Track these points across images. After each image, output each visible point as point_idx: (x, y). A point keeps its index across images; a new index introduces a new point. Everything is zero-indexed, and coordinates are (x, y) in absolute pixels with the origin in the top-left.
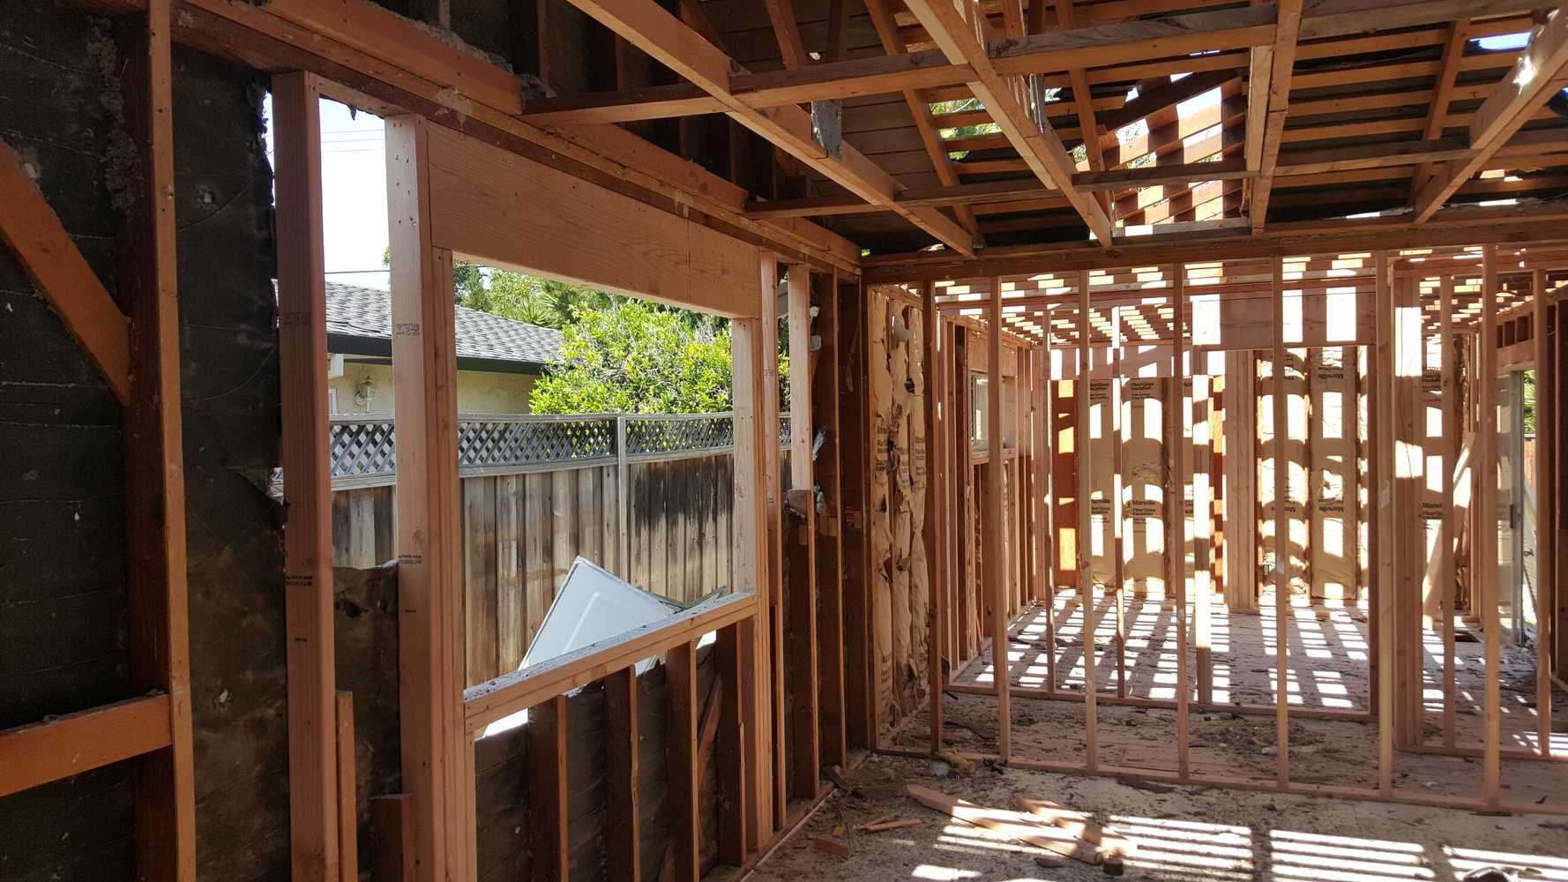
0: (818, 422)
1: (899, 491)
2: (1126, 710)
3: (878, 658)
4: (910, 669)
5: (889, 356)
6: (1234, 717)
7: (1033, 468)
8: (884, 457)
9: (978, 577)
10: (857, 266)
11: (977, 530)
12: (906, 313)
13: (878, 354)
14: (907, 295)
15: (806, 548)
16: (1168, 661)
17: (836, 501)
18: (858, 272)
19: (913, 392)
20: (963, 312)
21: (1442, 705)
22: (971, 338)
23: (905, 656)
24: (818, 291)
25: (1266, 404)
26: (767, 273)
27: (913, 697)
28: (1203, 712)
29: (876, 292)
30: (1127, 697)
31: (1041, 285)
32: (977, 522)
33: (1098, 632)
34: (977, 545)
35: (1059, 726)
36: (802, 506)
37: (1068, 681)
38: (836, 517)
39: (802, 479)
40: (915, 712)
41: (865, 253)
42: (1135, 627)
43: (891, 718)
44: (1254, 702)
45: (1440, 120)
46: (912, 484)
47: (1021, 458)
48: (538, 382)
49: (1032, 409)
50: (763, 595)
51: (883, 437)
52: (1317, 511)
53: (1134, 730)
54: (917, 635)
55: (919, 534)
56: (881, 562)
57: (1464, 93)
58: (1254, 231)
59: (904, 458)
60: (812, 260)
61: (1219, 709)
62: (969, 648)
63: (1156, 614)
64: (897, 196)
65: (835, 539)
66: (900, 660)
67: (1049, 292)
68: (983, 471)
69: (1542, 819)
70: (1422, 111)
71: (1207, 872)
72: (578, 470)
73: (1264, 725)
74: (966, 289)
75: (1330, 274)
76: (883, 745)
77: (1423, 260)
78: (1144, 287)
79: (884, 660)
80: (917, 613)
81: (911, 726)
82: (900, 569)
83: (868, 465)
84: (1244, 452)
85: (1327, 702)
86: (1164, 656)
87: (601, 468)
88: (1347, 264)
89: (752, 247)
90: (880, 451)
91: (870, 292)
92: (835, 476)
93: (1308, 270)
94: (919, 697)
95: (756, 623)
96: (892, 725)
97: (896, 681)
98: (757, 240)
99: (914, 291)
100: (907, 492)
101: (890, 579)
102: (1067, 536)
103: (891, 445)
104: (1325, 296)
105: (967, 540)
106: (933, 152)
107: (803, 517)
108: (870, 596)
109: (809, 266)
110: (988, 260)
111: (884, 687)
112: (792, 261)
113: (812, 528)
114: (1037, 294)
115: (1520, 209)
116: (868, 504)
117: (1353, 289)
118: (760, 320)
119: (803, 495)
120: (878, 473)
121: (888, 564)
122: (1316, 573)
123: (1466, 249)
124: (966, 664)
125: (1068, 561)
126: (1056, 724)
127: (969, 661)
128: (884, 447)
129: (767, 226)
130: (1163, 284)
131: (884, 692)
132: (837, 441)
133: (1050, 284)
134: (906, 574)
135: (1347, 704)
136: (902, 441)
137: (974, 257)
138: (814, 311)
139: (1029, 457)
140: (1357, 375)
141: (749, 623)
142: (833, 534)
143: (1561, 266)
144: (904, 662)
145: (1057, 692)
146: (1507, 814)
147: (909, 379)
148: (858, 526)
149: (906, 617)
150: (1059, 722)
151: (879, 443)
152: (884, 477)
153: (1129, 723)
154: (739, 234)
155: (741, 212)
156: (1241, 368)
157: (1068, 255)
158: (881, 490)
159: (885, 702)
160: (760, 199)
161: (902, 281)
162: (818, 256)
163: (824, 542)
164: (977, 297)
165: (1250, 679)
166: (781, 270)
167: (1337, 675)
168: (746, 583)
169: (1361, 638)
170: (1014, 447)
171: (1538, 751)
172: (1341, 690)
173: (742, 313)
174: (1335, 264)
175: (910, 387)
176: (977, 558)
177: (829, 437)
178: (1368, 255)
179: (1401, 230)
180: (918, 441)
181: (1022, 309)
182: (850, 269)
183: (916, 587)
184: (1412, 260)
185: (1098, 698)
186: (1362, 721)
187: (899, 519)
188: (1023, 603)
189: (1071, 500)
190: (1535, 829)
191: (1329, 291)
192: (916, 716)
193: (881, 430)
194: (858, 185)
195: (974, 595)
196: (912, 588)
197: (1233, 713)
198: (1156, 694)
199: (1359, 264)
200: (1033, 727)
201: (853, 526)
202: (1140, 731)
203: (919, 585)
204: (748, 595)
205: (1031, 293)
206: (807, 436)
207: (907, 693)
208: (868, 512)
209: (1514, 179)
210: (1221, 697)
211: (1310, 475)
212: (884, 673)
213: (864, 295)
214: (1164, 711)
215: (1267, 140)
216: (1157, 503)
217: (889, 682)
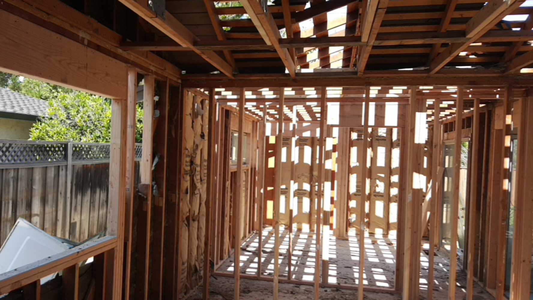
0: (155, 152)
1: (195, 184)
2: (292, 285)
3: (180, 263)
4: (195, 266)
5: (193, 122)
6: (337, 290)
7: (257, 173)
8: (188, 168)
9: (230, 222)
10: (180, 79)
11: (231, 201)
12: (202, 102)
13: (188, 120)
14: (203, 93)
15: (146, 213)
16: (311, 262)
17: (163, 189)
18: (180, 81)
19: (204, 138)
20: (229, 104)
21: (427, 286)
22: (232, 115)
23: (194, 260)
24: (158, 89)
25: (354, 151)
26: (131, 78)
27: (196, 279)
28: (324, 288)
29: (188, 91)
30: (292, 280)
31: (263, 93)
32: (231, 197)
33: (281, 247)
34: (230, 207)
35: (261, 294)
36: (145, 192)
37: (267, 271)
38: (162, 197)
39: (146, 177)
40: (197, 287)
41: (184, 72)
42: (297, 245)
43: (185, 291)
44: (346, 283)
45: (446, 26)
46: (201, 180)
47: (252, 169)
48: (34, 125)
49: (258, 148)
50: (121, 237)
51: (188, 159)
52: (372, 197)
53: (294, 296)
54: (200, 252)
55: (203, 204)
56: (185, 217)
57: (457, 15)
58: (359, 73)
59: (198, 169)
60: (156, 73)
61: (331, 286)
62: (224, 254)
63: (305, 239)
64: (195, 43)
65: (162, 207)
66: (191, 263)
67: (267, 97)
68: (234, 175)
70: (438, 22)
72: (46, 167)
73: (350, 294)
74: (230, 93)
75: (388, 96)
77: (428, 91)
78: (308, 97)
79: (183, 264)
80: (201, 240)
81: (194, 293)
82: (194, 220)
83: (180, 172)
84: (344, 170)
85: (378, 284)
86: (309, 259)
87: (59, 166)
88: (396, 91)
89: (124, 64)
90: (186, 166)
91: (185, 91)
92: (163, 178)
93: (379, 93)
94: (199, 279)
95: (116, 251)
96: (185, 294)
97: (188, 273)
98: (126, 61)
99: (207, 93)
100: (199, 185)
101: (188, 225)
102: (270, 204)
103: (192, 163)
104: (385, 105)
105: (226, 206)
106: (216, 26)
107: (145, 197)
108: (178, 234)
109: (154, 76)
110: (240, 80)
111: (182, 276)
112: (146, 73)
113: (149, 202)
114: (261, 97)
115: (475, 70)
116: (179, 191)
117: (397, 103)
118: (126, 100)
119: (146, 186)
120: (185, 176)
121: (188, 218)
122: (371, 223)
123: (448, 87)
124: (222, 262)
125: (270, 215)
126: (260, 293)
127: (224, 260)
128: (189, 164)
129: (130, 54)
130: (316, 96)
131: (182, 279)
132: (165, 161)
133: (267, 93)
134: (196, 223)
135: (386, 285)
136: (198, 161)
137: (233, 78)
138: (156, 98)
139: (255, 168)
140: (392, 140)
141: (111, 252)
142: (161, 205)
143: (486, 97)
144: (193, 263)
145: (262, 276)
147: (202, 133)
148: (174, 201)
149: (195, 242)
150: (262, 292)
151: (186, 162)
152: (188, 178)
153: (292, 293)
154: (116, 56)
155: (118, 46)
156: (345, 135)
157: (275, 80)
158: (186, 184)
159: (182, 284)
160: (128, 40)
161: (201, 88)
162: (160, 72)
163: (156, 209)
164: (235, 97)
165: (344, 271)
166: (139, 78)
167: (381, 270)
168: (112, 231)
169: (390, 253)
170: (249, 164)
172: (383, 278)
173: (117, 96)
174: (391, 91)
175: (202, 136)
176: (230, 213)
177: (161, 158)
178: (405, 88)
179: (423, 77)
180: (205, 160)
181: (255, 104)
182: (175, 79)
183: (201, 228)
184: (424, 91)
185: (279, 280)
186: (391, 293)
187: (194, 197)
188: (249, 232)
189: (272, 188)
191: (387, 103)
192: (198, 288)
193: (187, 156)
194: (174, 35)
195: (228, 230)
196: (199, 228)
197: (337, 288)
198: (306, 278)
199: (400, 92)
200: (250, 294)
201: (172, 200)
202: (297, 296)
204: (113, 237)
205: (259, 97)
206: (149, 158)
207: (194, 278)
208: (179, 194)
209: (473, 57)
210: (332, 280)
211: (371, 181)
212: (183, 270)
213: (182, 92)
214: (308, 287)
215: (374, 25)
216: (308, 191)
217: (185, 274)
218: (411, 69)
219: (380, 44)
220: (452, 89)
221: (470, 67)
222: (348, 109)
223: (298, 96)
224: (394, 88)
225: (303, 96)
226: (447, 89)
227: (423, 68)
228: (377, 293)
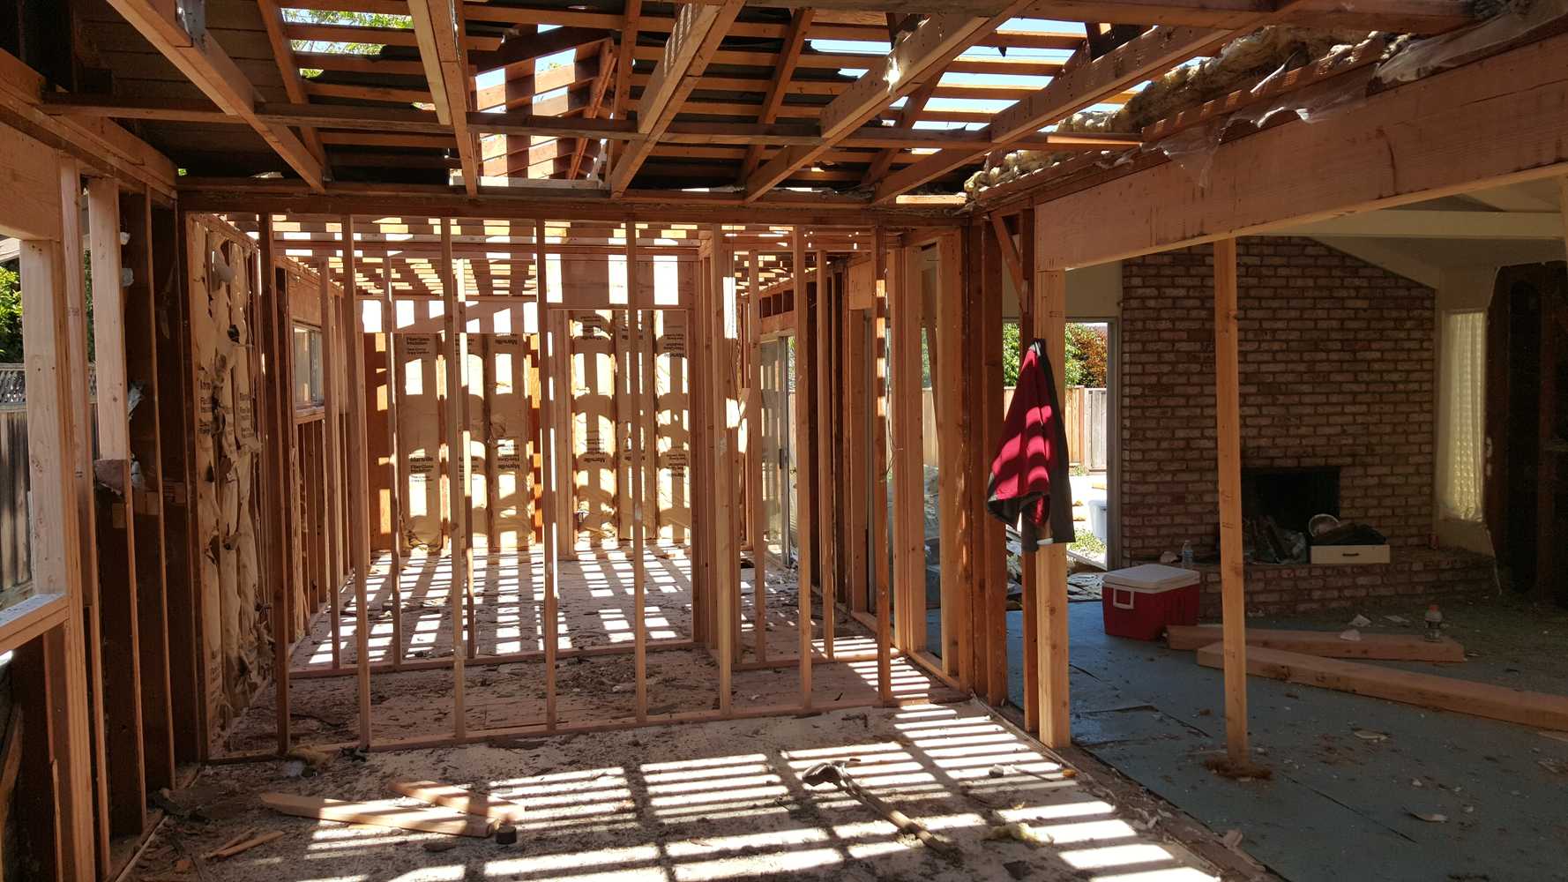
0: (134, 374)
1: (226, 457)
2: (477, 670)
3: (207, 655)
4: (240, 660)
5: (211, 299)
6: (580, 662)
8: (208, 417)
9: (304, 549)
10: (174, 188)
11: (302, 498)
12: (225, 248)
13: (199, 292)
14: (225, 227)
15: (124, 532)
16: (509, 616)
17: (156, 473)
18: (174, 195)
19: (237, 341)
20: (287, 253)
22: (292, 283)
23: (235, 647)
24: (129, 211)
26: (68, 183)
27: (244, 693)
29: (194, 221)
30: (477, 657)
31: (383, 229)
32: (302, 487)
33: (430, 594)
34: (303, 513)
35: (414, 699)
36: (116, 480)
37: (411, 650)
38: (157, 491)
39: (114, 444)
40: (245, 710)
41: (182, 172)
43: (222, 721)
44: (593, 644)
45: (776, 109)
46: (239, 447)
50: (75, 595)
51: (206, 394)
52: (623, 461)
53: (490, 690)
54: (246, 624)
55: (246, 506)
56: (208, 540)
57: (794, 88)
59: (229, 418)
60: (121, 174)
61: (563, 656)
62: (296, 627)
63: (484, 570)
64: (258, 108)
65: (157, 518)
66: (230, 652)
67: (389, 238)
68: (311, 431)
69: (842, 713)
70: (762, 99)
71: (595, 819)
73: (609, 664)
74: (296, 226)
75: (657, 242)
76: (216, 752)
77: (735, 235)
78: (488, 240)
79: (214, 656)
80: (246, 596)
81: (243, 726)
82: (228, 547)
83: (191, 428)
84: (562, 407)
85: (655, 635)
86: (501, 610)
88: (674, 234)
89: (48, 150)
90: (204, 410)
91: (188, 220)
92: (154, 442)
94: (251, 692)
95: (67, 632)
96: (223, 728)
97: (226, 677)
98: (54, 142)
99: (232, 223)
100: (234, 457)
101: (216, 559)
102: (385, 498)
103: (215, 402)
104: (654, 262)
105: (293, 509)
107: (118, 493)
108: (198, 583)
109: (118, 181)
110: (338, 196)
111: (214, 687)
112: (96, 171)
113: (130, 506)
114: (377, 238)
116: (193, 475)
117: (675, 258)
118: (60, 243)
119: (118, 466)
120: (201, 436)
121: (214, 543)
122: (622, 516)
123: (771, 228)
124: (294, 646)
125: (386, 523)
126: (409, 696)
127: (298, 642)
128: (208, 406)
129: (70, 125)
130: (507, 240)
131: (214, 692)
132: (156, 398)
133: (394, 229)
134: (233, 553)
135: (671, 634)
136: (226, 399)
137: (323, 191)
138: (124, 238)
140: (654, 336)
141: (58, 632)
142: (153, 512)
143: (836, 248)
144: (234, 655)
145: (404, 662)
146: (818, 714)
147: (233, 327)
148: (182, 500)
149: (235, 602)
150: (413, 695)
151: (202, 400)
152: (209, 442)
153: (483, 684)
154: (31, 129)
155: (36, 102)
156: (559, 327)
157: (427, 199)
158: (206, 458)
159: (215, 704)
160: (60, 89)
161: (222, 212)
162: (129, 170)
163: (145, 523)
164: (307, 236)
165: (585, 622)
166: (84, 181)
167: (656, 609)
168: (50, 581)
169: (667, 573)
171: (825, 656)
172: (663, 622)
173: (33, 231)
174: (665, 233)
175: (234, 334)
176: (303, 528)
177: (146, 393)
178: (694, 227)
179: (732, 206)
180: (242, 397)
182: (165, 191)
183: (245, 567)
184: (729, 235)
186: (687, 649)
187: (226, 490)
188: (345, 573)
190: (840, 723)
191: (656, 258)
192: (248, 714)
193: (204, 385)
195: (301, 569)
196: (240, 568)
197: (578, 657)
198: (503, 649)
199: (683, 235)
200: (386, 704)
201: (174, 500)
202: (496, 689)
203: (248, 564)
204: (55, 596)
205: (370, 237)
206: (120, 391)
207: (239, 689)
208: (193, 483)
210: (564, 644)
211: (616, 428)
212: (213, 671)
213: (182, 224)
214: (514, 666)
215: (671, 104)
216: (481, 458)
217: (220, 680)
218: (707, 190)
219: (671, 139)
220: (778, 231)
221: (809, 190)
222: (579, 270)
223: (467, 239)
224: (673, 226)
225: (478, 239)
226: (772, 232)
227: (730, 189)
228: (660, 652)
